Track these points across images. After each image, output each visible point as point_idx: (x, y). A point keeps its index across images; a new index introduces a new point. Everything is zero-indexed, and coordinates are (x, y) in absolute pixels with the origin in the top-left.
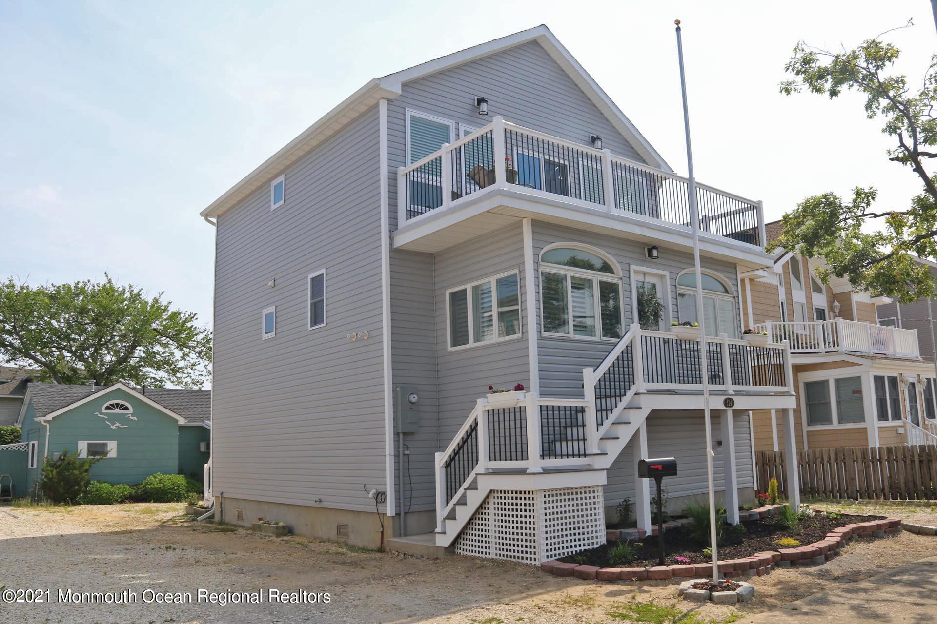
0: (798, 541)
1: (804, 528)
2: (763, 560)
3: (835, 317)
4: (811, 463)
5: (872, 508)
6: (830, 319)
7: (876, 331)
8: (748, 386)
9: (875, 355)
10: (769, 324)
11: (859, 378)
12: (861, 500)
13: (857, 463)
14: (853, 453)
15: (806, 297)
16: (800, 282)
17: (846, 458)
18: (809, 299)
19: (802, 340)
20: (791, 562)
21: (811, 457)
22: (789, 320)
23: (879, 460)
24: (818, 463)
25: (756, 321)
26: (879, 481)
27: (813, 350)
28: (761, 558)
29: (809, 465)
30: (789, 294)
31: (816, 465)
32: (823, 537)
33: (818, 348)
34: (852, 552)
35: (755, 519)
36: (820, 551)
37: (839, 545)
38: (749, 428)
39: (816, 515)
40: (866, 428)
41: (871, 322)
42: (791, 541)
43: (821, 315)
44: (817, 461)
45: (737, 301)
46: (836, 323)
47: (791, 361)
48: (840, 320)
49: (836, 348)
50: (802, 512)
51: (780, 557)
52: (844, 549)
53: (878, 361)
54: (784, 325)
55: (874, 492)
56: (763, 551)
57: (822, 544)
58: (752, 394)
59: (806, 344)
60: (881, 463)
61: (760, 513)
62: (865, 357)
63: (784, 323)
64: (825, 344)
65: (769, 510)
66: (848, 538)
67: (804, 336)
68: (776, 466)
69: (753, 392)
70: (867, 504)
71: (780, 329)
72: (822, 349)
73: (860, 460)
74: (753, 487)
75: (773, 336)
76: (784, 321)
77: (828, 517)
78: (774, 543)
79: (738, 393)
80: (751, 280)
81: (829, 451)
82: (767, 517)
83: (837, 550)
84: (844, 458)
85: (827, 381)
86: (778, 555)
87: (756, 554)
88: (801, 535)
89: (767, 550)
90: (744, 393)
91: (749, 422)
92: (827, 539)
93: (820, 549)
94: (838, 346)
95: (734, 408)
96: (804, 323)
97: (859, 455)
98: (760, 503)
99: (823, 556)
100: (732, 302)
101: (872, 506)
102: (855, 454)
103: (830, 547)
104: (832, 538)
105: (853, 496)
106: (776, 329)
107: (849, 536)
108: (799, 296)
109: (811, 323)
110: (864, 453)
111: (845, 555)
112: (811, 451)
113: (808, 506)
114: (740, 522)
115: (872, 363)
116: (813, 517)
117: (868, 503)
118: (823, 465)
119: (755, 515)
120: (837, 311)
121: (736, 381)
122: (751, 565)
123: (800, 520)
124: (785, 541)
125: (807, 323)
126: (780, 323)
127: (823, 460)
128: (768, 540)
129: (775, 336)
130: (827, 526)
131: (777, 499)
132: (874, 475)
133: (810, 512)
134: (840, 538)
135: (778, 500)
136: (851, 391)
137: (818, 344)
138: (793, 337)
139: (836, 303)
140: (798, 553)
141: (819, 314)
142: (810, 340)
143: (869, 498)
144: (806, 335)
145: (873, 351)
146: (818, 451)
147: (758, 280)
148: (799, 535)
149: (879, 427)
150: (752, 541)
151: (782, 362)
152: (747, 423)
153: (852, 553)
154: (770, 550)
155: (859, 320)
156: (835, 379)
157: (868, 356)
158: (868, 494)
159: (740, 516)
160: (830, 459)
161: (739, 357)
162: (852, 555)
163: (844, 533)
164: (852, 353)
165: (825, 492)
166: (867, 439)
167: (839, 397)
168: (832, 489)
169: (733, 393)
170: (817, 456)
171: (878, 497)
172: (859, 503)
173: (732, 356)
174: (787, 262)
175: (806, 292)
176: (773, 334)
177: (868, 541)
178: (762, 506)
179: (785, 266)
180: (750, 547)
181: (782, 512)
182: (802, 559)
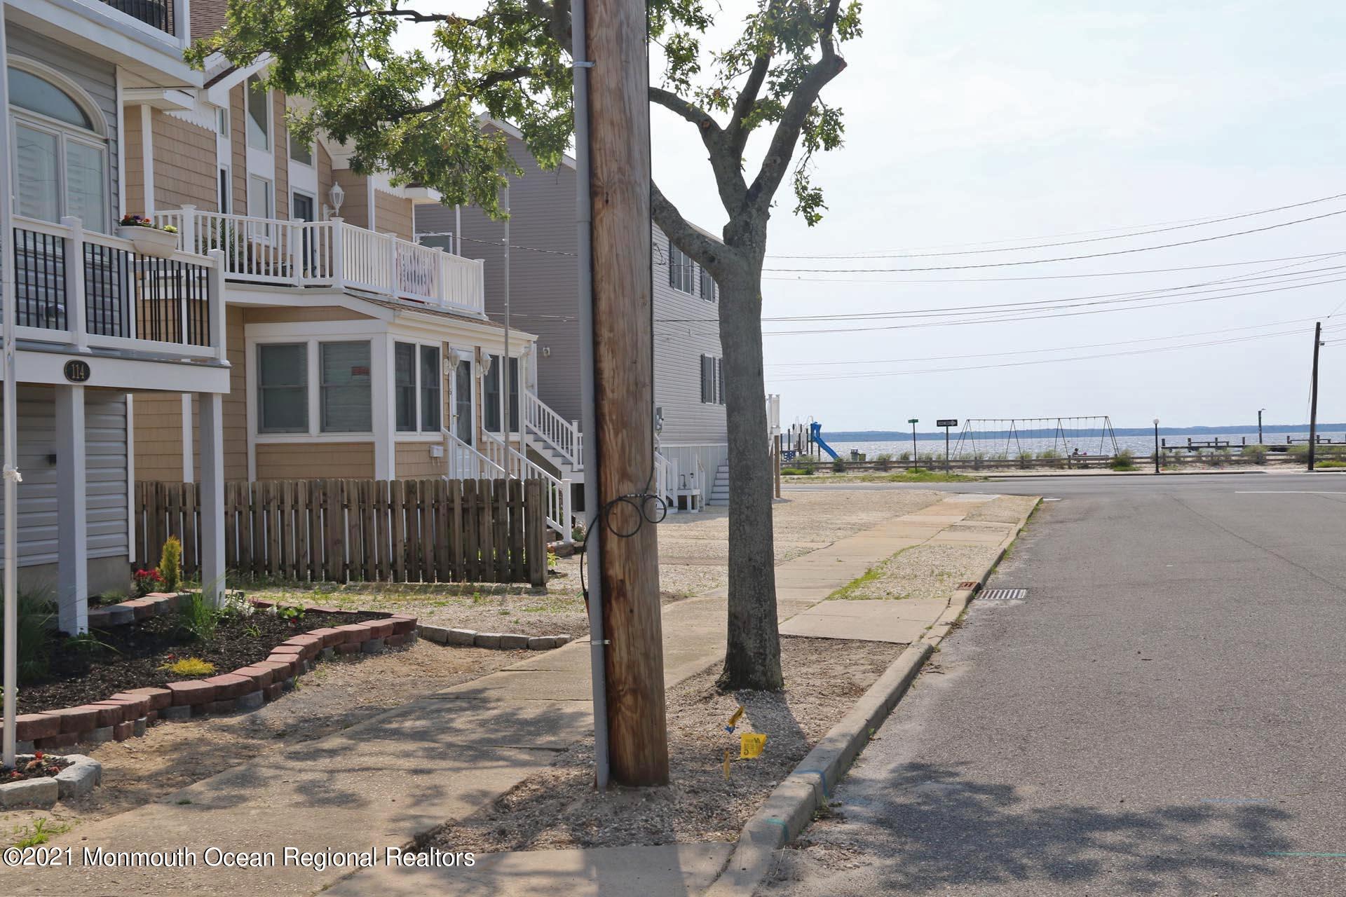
0: (210, 665)
1: (229, 638)
2: (130, 706)
3: (334, 215)
4: (258, 510)
5: (371, 598)
6: (321, 219)
7: (409, 254)
8: (124, 339)
9: (402, 302)
10: (189, 213)
11: (366, 344)
12: (352, 583)
13: (349, 510)
14: (342, 491)
15: (277, 168)
16: (265, 133)
17: (329, 501)
18: (282, 170)
19: (259, 256)
20: (193, 707)
21: (259, 495)
22: (235, 212)
23: (390, 506)
24: (272, 509)
25: (160, 204)
26: (387, 546)
27: (279, 279)
28: (127, 703)
29: (254, 513)
30: (239, 154)
31: (268, 512)
32: (263, 656)
33: (291, 276)
34: (318, 682)
35: (126, 622)
36: (255, 683)
37: (295, 669)
38: (126, 430)
39: (256, 613)
40: (372, 444)
41: (400, 235)
42: (198, 665)
43: (304, 207)
44: (272, 504)
45: (113, 150)
46: (330, 228)
47: (225, 296)
48: (339, 224)
49: (327, 280)
50: (229, 606)
51: (169, 700)
52: (305, 678)
53: (405, 313)
54: (224, 220)
55: (376, 567)
56: (135, 687)
57: (260, 669)
58: (135, 356)
59: (267, 264)
60: (393, 512)
61: (136, 610)
62: (382, 303)
63: (224, 216)
64: (305, 270)
65: (157, 604)
66: (312, 656)
67: (263, 249)
68: (185, 514)
69: (139, 353)
70: (360, 592)
71: (214, 227)
72: (298, 277)
73: (354, 507)
74: (127, 556)
75: (196, 241)
76: (224, 211)
77: (280, 616)
78: (160, 671)
79: (101, 353)
80: (156, 112)
81: (297, 484)
82: (152, 618)
83: (290, 680)
84: (325, 501)
85: (304, 345)
86: (168, 694)
87: (117, 696)
88: (221, 653)
89: (143, 686)
90: (118, 354)
91: (126, 416)
92: (271, 658)
93: (256, 678)
94: (331, 275)
95: (88, 383)
96: (269, 221)
97: (354, 495)
98: (140, 589)
99: (261, 693)
100: (101, 152)
101: (371, 593)
102: (345, 494)
103: (277, 675)
104: (282, 657)
105: (336, 576)
106: (204, 225)
107: (317, 652)
108: (261, 163)
109: (282, 222)
110: (363, 489)
111: (304, 690)
112: (259, 486)
113: (242, 594)
114: (89, 630)
115: (394, 316)
116: (251, 617)
117: (364, 588)
118: (283, 512)
119: (126, 612)
120: (338, 206)
121: (98, 324)
122: (100, 719)
123: (223, 622)
124: (184, 665)
125: (273, 221)
126: (213, 214)
127: (282, 502)
128: (148, 665)
129: (200, 240)
130: (275, 634)
131: (178, 579)
132: (379, 533)
133: (246, 607)
134: (297, 656)
135: (180, 584)
136: (350, 370)
137: (292, 266)
138: (241, 246)
139: (337, 189)
140: (209, 689)
141: (300, 206)
142: (276, 258)
143: (367, 579)
144: (267, 247)
145: (398, 294)
146: (273, 486)
147: (173, 114)
148: (216, 652)
149: (397, 443)
150: (112, 668)
151: (205, 298)
152: (122, 419)
153: (319, 685)
154: (148, 686)
155: (379, 229)
156: (320, 343)
157: (388, 303)
158: (366, 571)
159: (90, 618)
160: (296, 501)
161: (107, 274)
162: (320, 689)
163: (306, 647)
164: (359, 294)
165: (282, 567)
166: (372, 464)
167: (325, 382)
168: (298, 561)
169: (89, 351)
170: (272, 495)
171: (383, 578)
172: (348, 589)
173: (90, 271)
174: (241, 85)
175: (277, 158)
176: (196, 236)
177: (352, 662)
178: (142, 595)
179: (235, 93)
180: (104, 681)
181: (185, 607)
182: (216, 700)
